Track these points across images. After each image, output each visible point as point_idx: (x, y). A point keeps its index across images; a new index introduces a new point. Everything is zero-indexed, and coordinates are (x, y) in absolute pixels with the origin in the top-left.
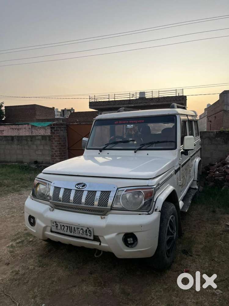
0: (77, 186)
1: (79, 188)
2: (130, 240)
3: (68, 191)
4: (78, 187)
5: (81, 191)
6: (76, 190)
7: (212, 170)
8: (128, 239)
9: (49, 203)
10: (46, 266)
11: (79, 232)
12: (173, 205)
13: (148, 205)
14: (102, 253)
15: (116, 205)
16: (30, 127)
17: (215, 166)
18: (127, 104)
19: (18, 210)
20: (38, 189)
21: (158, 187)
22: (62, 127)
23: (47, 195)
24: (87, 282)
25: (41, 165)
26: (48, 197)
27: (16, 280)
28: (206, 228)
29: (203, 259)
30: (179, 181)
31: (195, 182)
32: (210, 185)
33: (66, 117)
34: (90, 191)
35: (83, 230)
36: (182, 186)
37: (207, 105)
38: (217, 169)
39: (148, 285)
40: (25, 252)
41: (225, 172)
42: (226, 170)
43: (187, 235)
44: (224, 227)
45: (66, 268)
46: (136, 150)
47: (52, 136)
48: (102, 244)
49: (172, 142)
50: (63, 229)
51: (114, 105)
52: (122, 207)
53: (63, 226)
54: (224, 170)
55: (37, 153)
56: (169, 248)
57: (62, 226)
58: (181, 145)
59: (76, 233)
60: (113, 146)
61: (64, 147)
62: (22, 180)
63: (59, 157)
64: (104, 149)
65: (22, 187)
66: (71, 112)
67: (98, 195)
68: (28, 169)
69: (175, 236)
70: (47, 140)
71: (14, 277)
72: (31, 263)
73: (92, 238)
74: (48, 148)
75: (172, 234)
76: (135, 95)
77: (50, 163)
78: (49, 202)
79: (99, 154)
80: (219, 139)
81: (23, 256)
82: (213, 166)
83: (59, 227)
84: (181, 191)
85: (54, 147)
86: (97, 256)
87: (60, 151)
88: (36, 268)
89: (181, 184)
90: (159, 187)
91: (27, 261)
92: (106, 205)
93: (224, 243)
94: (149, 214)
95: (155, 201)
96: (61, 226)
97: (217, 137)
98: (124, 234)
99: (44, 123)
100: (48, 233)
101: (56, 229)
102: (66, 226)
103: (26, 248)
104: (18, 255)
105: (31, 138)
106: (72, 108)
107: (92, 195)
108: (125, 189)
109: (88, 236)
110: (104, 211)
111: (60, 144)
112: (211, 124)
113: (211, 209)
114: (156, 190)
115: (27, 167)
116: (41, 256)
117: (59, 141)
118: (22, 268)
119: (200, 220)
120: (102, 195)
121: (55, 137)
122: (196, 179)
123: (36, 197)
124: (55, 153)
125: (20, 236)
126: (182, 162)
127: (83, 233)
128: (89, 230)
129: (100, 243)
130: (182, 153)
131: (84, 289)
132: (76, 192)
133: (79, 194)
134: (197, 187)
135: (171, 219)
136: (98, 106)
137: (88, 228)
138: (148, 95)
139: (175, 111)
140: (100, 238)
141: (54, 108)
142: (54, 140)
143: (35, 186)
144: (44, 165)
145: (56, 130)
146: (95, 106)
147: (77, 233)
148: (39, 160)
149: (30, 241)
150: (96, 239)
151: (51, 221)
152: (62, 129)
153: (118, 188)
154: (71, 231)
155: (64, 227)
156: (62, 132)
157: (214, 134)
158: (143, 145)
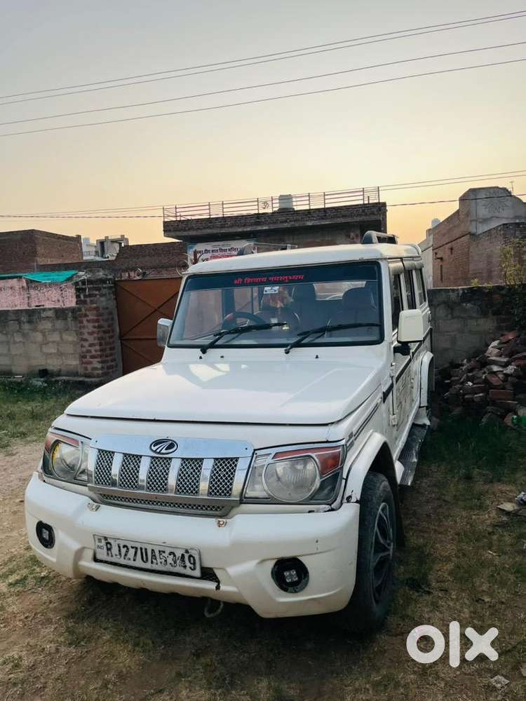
0: (154, 448)
1: (159, 453)
2: (290, 576)
3: (132, 460)
4: (158, 451)
5: (165, 458)
6: (153, 457)
7: (457, 378)
8: (286, 574)
9: (85, 489)
10: (86, 643)
11: (166, 561)
12: (384, 478)
13: (329, 488)
14: (222, 606)
15: (253, 490)
16: (25, 285)
17: (465, 367)
18: (251, 225)
19: (8, 497)
20: (57, 455)
21: (351, 441)
22: (105, 288)
23: (81, 470)
24: (189, 679)
25: (58, 378)
26: (83, 475)
27: (15, 684)
28: (455, 521)
29: (457, 600)
30: (392, 417)
31: (424, 412)
32: (454, 413)
33: (108, 257)
34: (187, 459)
35: (175, 556)
36: (398, 426)
37: (433, 222)
38: (467, 376)
39: (335, 675)
40: (31, 606)
41: (486, 381)
42: (489, 378)
43: (414, 540)
44: (494, 514)
45: (137, 644)
46: (288, 347)
47: (80, 310)
48: (223, 588)
49: (373, 325)
50: (126, 555)
51: (222, 227)
52: (267, 496)
53: (124, 546)
54: (483, 378)
55: (45, 350)
56: (380, 582)
57: (122, 548)
58: (393, 330)
59: (157, 564)
60: (233, 339)
61: (111, 334)
62: (11, 417)
63: (99, 360)
64: (213, 346)
65: (13, 436)
66: (120, 244)
67: (207, 467)
68: (25, 389)
69: (391, 552)
70: (69, 319)
71: (10, 676)
72: (49, 636)
73: (197, 573)
74: (70, 337)
75: (385, 549)
76: (270, 203)
77: (77, 373)
78: (87, 488)
79: (201, 358)
80: (469, 305)
81: (26, 618)
82: (457, 368)
83: (115, 550)
84: (396, 439)
85: (86, 336)
86: (212, 615)
87: (101, 344)
88: (63, 649)
89: (396, 423)
90: (353, 441)
91: (38, 631)
92: (229, 492)
93: (499, 556)
94: (332, 510)
95: (345, 476)
96: (119, 547)
97: (465, 302)
98: (274, 562)
99: (57, 273)
100: (88, 565)
101: (108, 554)
102: (132, 547)
103: (34, 597)
104: (15, 617)
105: (29, 316)
106: (123, 236)
107: (192, 468)
108: (274, 451)
109: (188, 568)
110: (223, 507)
111: (99, 327)
112: (441, 266)
113: (463, 471)
114: (347, 448)
115: (23, 386)
116: (71, 616)
117: (97, 321)
118: (28, 651)
119: (438, 499)
120: (218, 467)
121: (88, 313)
122: (425, 403)
123: (51, 474)
124: (90, 348)
125: (17, 564)
126: (396, 372)
127: (175, 562)
128: (190, 556)
129: (216, 584)
130: (396, 350)
131: (183, 697)
132: (152, 463)
133: (161, 468)
134: (428, 422)
135: (381, 513)
136: (185, 230)
137: (187, 551)
138: (299, 203)
139: (376, 251)
140: (218, 573)
141: (79, 237)
142: (84, 320)
143: (50, 447)
144: (64, 378)
145: (90, 296)
146: (179, 231)
147: (161, 563)
148: (50, 368)
149: (43, 578)
150: (208, 574)
151: (94, 535)
152: (104, 291)
153: (255, 450)
154: (145, 559)
155: (128, 549)
156: (103, 299)
157: (458, 294)
158: (306, 334)
